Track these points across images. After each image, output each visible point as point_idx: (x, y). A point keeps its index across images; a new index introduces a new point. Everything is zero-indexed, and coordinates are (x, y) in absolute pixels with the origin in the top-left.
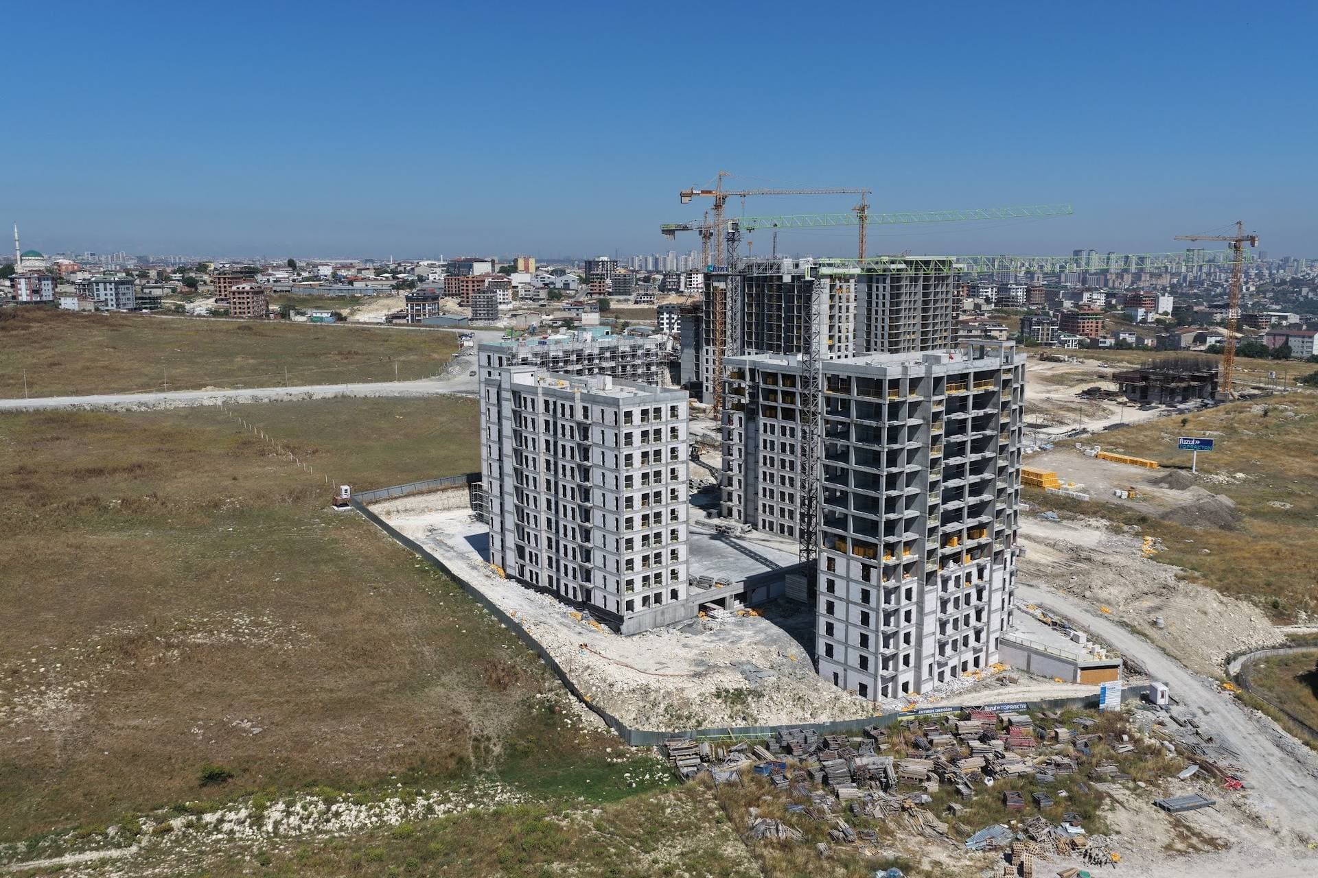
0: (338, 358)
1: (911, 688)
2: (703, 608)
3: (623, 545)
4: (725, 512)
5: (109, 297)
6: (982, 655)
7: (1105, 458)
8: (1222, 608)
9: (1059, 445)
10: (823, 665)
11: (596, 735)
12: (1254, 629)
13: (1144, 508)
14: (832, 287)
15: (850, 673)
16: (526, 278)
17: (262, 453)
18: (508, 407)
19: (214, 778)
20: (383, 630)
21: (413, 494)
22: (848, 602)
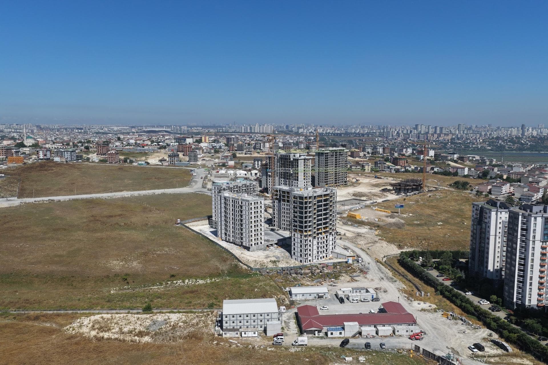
0: (156, 180)
1: (311, 261)
2: (267, 246)
3: (250, 232)
4: (273, 225)
5: (68, 156)
6: (328, 255)
7: (377, 210)
8: (387, 246)
9: (367, 206)
10: (293, 257)
11: (246, 269)
12: (394, 250)
13: (381, 223)
14: (304, 162)
15: (298, 258)
16: (206, 145)
17: (150, 211)
18: (223, 201)
19: (173, 276)
20: (198, 251)
21: (195, 221)
22: (298, 243)
